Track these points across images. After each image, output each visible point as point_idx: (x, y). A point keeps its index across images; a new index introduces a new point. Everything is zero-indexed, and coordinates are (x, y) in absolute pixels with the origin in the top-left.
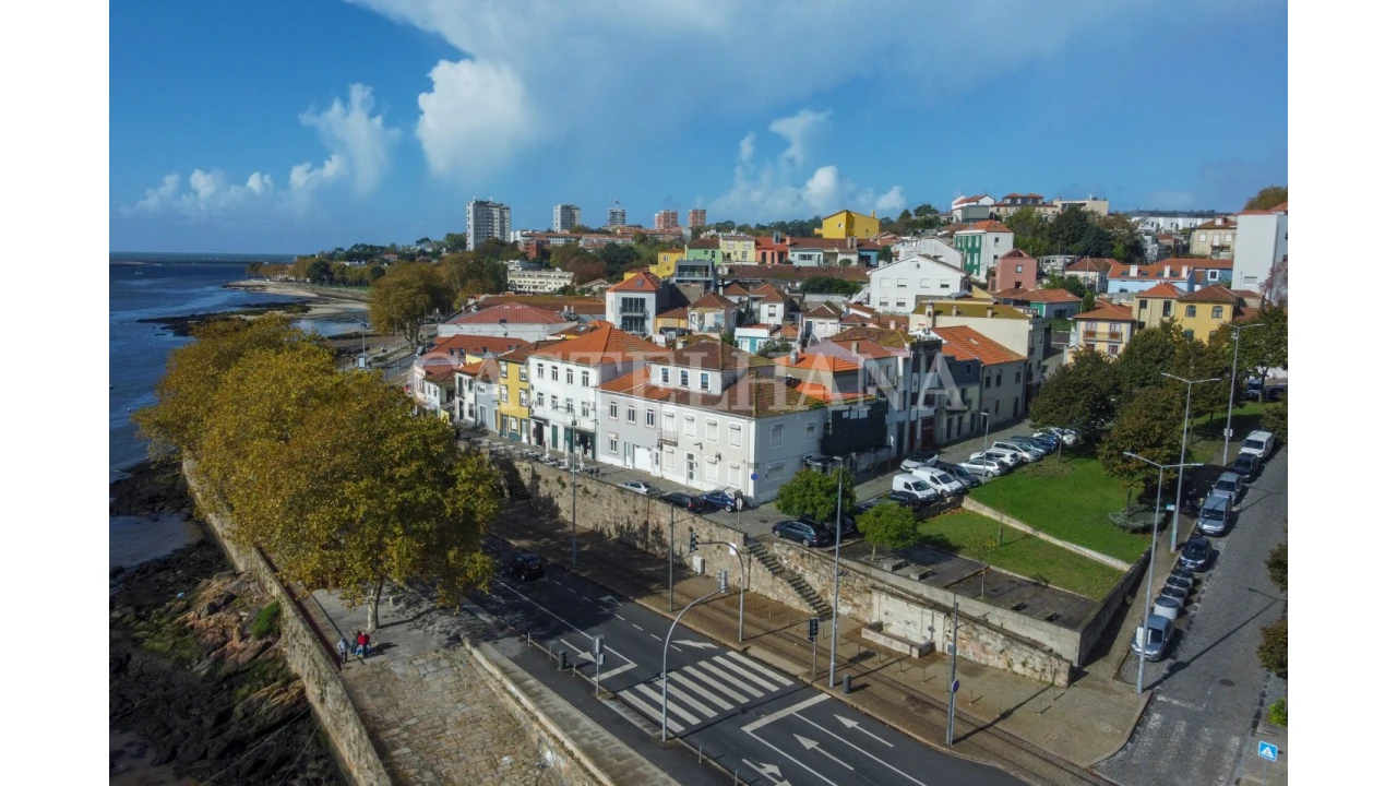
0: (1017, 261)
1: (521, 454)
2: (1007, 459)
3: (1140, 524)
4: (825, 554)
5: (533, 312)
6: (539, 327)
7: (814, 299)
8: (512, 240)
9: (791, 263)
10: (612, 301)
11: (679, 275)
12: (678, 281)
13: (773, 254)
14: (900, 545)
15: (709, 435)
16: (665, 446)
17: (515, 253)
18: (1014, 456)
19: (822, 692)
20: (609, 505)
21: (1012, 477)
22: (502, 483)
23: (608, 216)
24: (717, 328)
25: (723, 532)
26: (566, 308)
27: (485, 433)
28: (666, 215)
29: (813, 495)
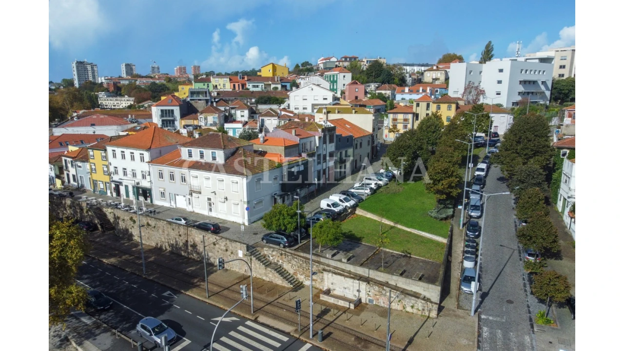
0: (356, 86)
1: (107, 204)
2: (373, 186)
3: (444, 216)
4: (293, 252)
5: (111, 119)
6: (115, 127)
7: (262, 107)
8: (100, 82)
9: (248, 89)
10: (156, 111)
11: (191, 97)
12: (191, 100)
13: (239, 85)
14: (335, 243)
15: (219, 187)
16: (193, 194)
17: (102, 88)
18: (376, 184)
19: (306, 342)
20: (163, 232)
21: (376, 195)
22: (96, 222)
23: (151, 69)
24: (215, 124)
25: (234, 244)
26: (130, 116)
27: (84, 191)
28: (180, 69)
29: (284, 219)
